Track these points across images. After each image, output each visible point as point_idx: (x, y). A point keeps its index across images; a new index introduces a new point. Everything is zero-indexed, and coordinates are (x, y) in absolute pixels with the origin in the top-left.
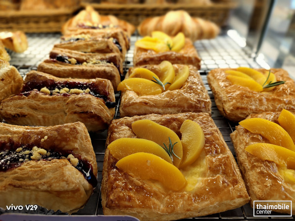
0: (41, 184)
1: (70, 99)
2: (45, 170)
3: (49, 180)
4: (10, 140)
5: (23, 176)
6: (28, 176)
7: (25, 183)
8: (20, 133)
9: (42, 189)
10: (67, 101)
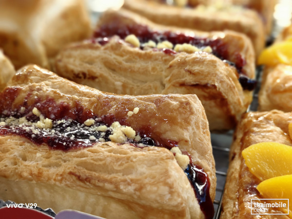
0: (125, 181)
1: (175, 59)
2: (134, 160)
3: (139, 177)
4: (77, 105)
5: (95, 163)
6: (105, 164)
7: (97, 174)
8: (93, 96)
9: (124, 191)
10: (171, 63)
